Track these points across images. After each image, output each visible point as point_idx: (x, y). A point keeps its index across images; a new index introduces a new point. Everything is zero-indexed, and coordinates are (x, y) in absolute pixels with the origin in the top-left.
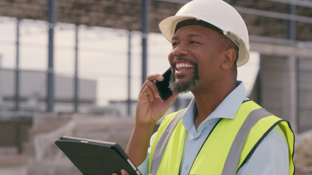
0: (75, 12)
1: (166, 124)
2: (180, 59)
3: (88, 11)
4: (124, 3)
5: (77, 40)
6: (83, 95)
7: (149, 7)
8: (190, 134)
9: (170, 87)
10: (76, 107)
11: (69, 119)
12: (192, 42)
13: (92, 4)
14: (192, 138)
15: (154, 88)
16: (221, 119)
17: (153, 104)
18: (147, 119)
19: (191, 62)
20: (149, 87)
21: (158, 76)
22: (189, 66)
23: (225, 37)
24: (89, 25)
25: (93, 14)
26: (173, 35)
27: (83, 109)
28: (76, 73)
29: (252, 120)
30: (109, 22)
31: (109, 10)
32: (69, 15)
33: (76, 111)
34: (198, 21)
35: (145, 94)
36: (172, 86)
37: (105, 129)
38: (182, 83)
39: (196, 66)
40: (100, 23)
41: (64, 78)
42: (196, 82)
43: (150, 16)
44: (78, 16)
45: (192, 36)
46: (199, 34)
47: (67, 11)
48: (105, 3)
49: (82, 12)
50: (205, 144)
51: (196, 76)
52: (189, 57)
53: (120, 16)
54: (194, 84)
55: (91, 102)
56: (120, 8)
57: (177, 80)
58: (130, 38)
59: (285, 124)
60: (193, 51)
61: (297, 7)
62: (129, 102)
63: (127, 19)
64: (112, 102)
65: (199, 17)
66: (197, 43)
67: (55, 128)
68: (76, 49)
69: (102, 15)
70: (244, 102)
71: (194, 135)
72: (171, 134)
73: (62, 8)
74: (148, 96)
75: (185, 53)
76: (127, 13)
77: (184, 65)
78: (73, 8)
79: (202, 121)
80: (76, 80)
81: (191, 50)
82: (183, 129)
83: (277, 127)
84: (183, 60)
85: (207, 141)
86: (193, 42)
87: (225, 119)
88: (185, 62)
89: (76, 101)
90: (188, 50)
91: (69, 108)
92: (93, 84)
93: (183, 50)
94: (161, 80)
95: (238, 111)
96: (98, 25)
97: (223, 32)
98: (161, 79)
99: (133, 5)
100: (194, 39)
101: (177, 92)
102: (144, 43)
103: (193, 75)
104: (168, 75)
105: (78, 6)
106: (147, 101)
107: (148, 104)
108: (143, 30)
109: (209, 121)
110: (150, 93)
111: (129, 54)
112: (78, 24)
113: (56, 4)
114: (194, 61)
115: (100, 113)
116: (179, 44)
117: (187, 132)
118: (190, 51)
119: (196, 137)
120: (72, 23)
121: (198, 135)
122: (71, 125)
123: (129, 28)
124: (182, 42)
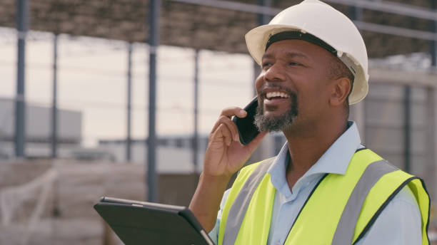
0: (54, 15)
1: (244, 179)
2: (274, 86)
3: (73, 14)
4: (123, 4)
5: (56, 56)
6: (64, 131)
7: (159, 10)
8: (280, 194)
9: (255, 123)
10: (54, 149)
11: (49, 167)
12: (292, 64)
13: (78, 5)
14: (285, 201)
15: (233, 127)
16: (326, 175)
17: (228, 150)
18: (220, 171)
19: (288, 91)
20: (226, 125)
21: (239, 110)
22: (286, 96)
23: (338, 60)
24: (73, 34)
25: (79, 19)
26: (263, 53)
27: (64, 151)
28: (55, 101)
29: (370, 177)
30: (101, 30)
31: (102, 14)
32: (45, 20)
33: (54, 156)
34: (303, 34)
35: (220, 135)
36: (258, 122)
37: (99, 181)
38: (274, 117)
39: (294, 97)
40: (89, 32)
41: (39, 108)
42: (293, 119)
43: (160, 22)
44: (58, 21)
45: (292, 55)
46: (303, 54)
47: (43, 14)
48: (96, 4)
49: (63, 16)
50: (304, 210)
51: (294, 111)
52: (286, 84)
53: (117, 21)
54: (291, 121)
55: (74, 141)
56: (117, 10)
57: (266, 113)
58: (130, 52)
59: (417, 183)
60: (293, 76)
61: (365, 10)
62: (129, 142)
63: (127, 25)
64: (103, 142)
65: (305, 28)
66: (300, 65)
67: (29, 179)
68: (55, 67)
69: (91, 20)
70: (358, 151)
71: (287, 197)
72: (251, 195)
73: (36, 11)
74: (224, 137)
75: (282, 77)
76: (127, 18)
77: (278, 94)
78: (51, 11)
79: (299, 178)
80: (54, 111)
81: (290, 74)
82: (270, 187)
83: (406, 187)
84: (278, 88)
85: (306, 205)
86: (294, 64)
87: (332, 174)
88: (280, 90)
89: (54, 141)
90: (285, 75)
91: (44, 150)
92: (77, 117)
93: (279, 73)
94: (243, 117)
95: (350, 163)
96: (85, 34)
97: (336, 52)
98: (243, 114)
99: (137, 6)
100: (296, 59)
101: (264, 130)
102: (152, 61)
103: (290, 109)
104: (252, 108)
105: (59, 7)
106: (221, 144)
107: (222, 150)
108: (150, 41)
109: (308, 177)
110: (226, 134)
111: (129, 75)
112: (57, 33)
113: (28, 5)
114: (292, 89)
115: (87, 157)
116: (272, 65)
117: (276, 192)
118: (289, 77)
119: (290, 200)
120: (48, 31)
121: (292, 198)
122: (52, 175)
123: (130, 38)
124: (277, 61)
